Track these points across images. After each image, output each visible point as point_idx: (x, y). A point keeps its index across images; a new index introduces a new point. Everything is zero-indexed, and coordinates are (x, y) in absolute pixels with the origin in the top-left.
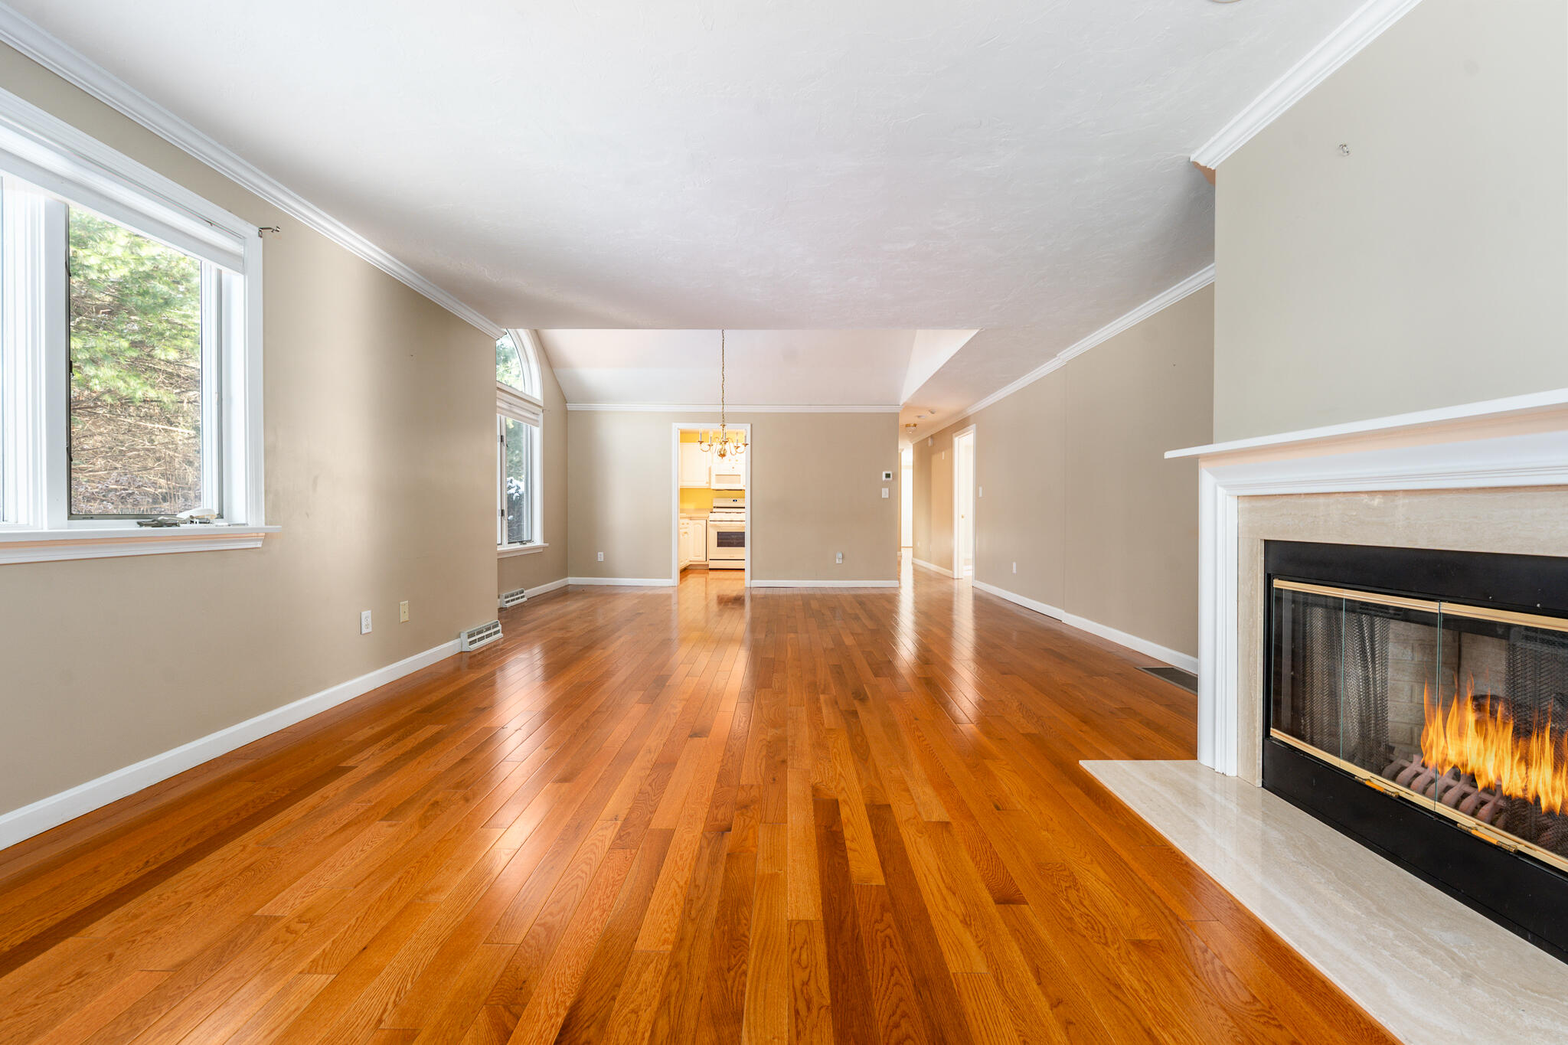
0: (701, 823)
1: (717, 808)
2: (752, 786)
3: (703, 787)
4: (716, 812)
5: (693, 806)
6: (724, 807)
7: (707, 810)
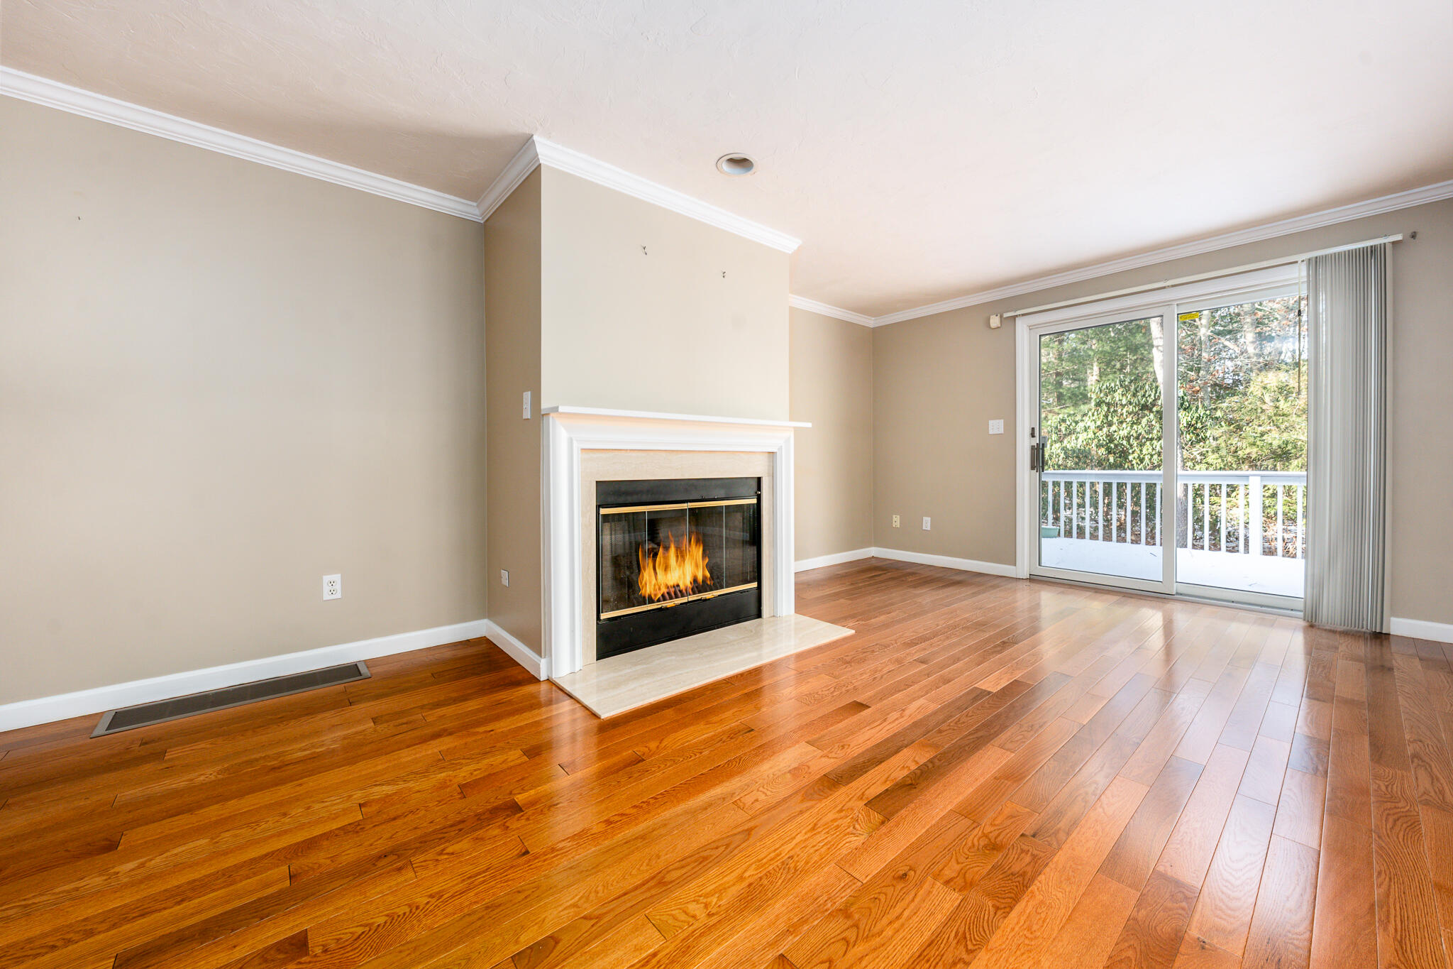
0: (1056, 863)
1: (1023, 874)
2: (947, 883)
3: (1029, 928)
4: (1029, 869)
5: (1060, 895)
6: (1012, 870)
7: (1042, 877)
